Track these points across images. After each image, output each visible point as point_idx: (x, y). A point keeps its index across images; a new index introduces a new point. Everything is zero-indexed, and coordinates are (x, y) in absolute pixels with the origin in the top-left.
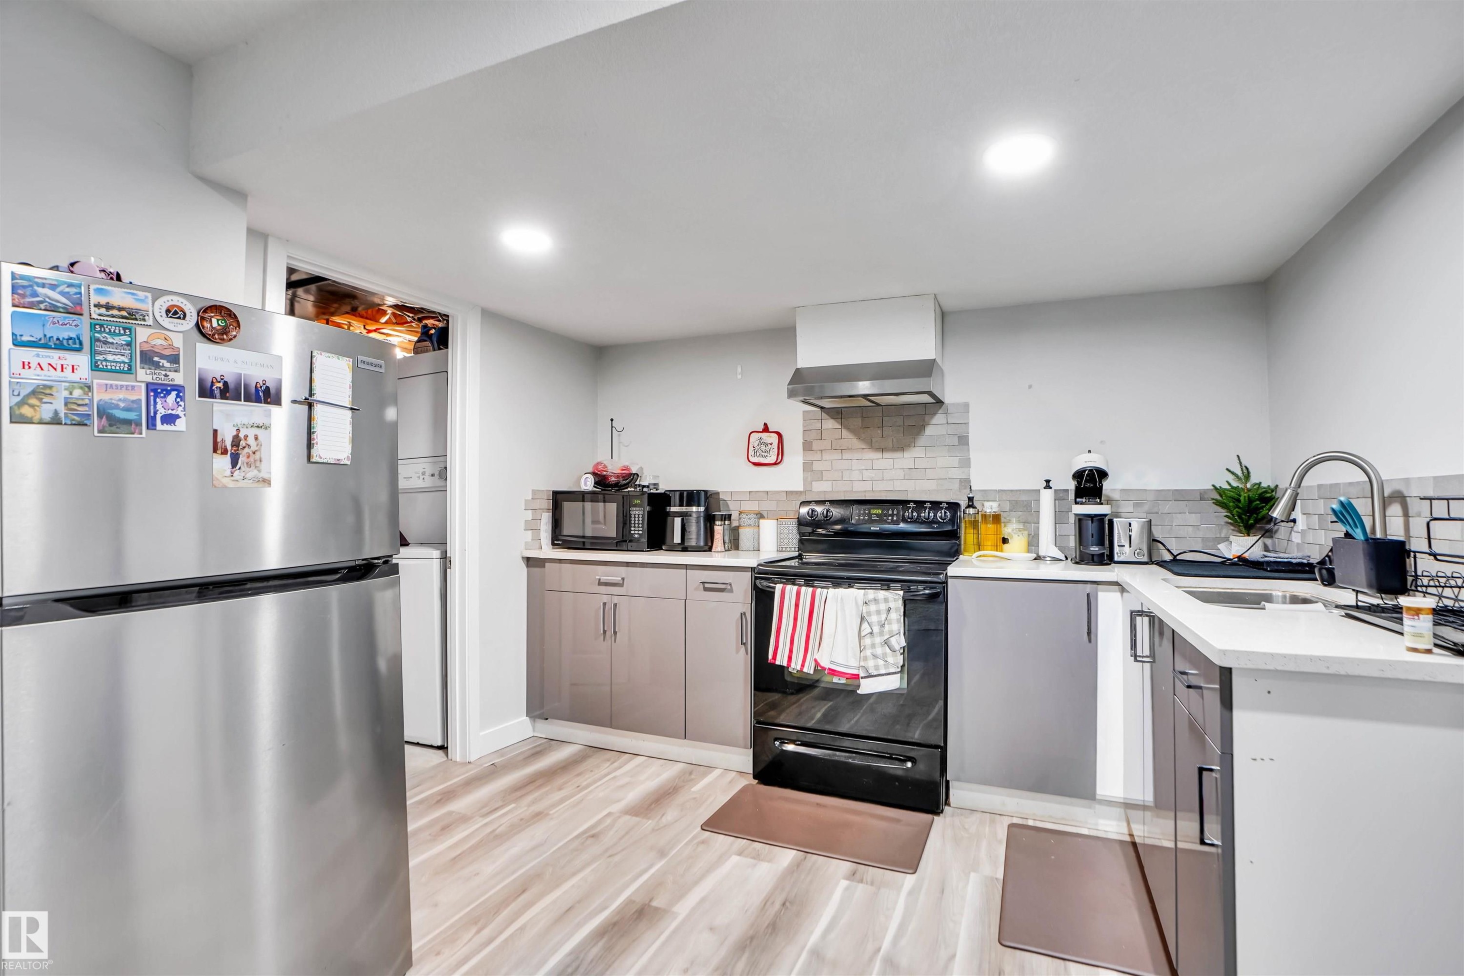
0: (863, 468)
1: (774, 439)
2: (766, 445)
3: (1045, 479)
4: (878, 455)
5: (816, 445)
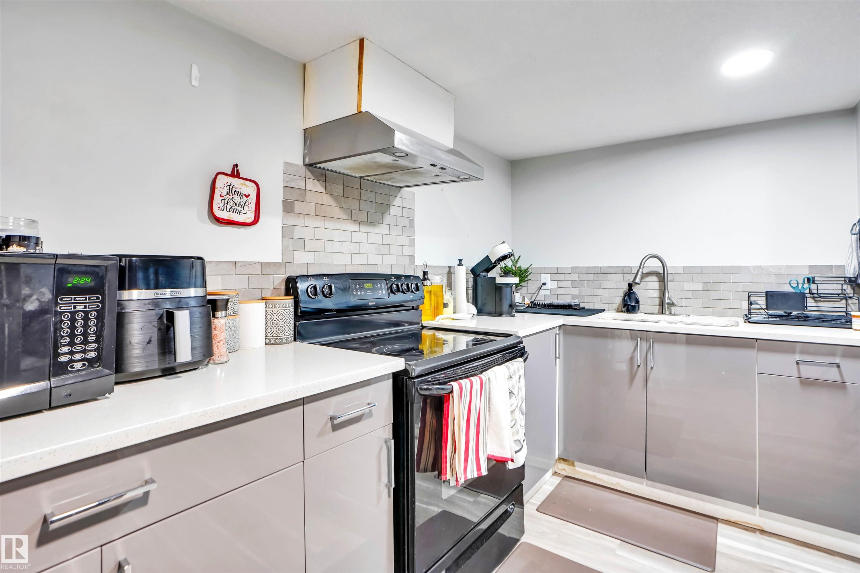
1: (250, 189)
3: (458, 259)
5: (298, 207)
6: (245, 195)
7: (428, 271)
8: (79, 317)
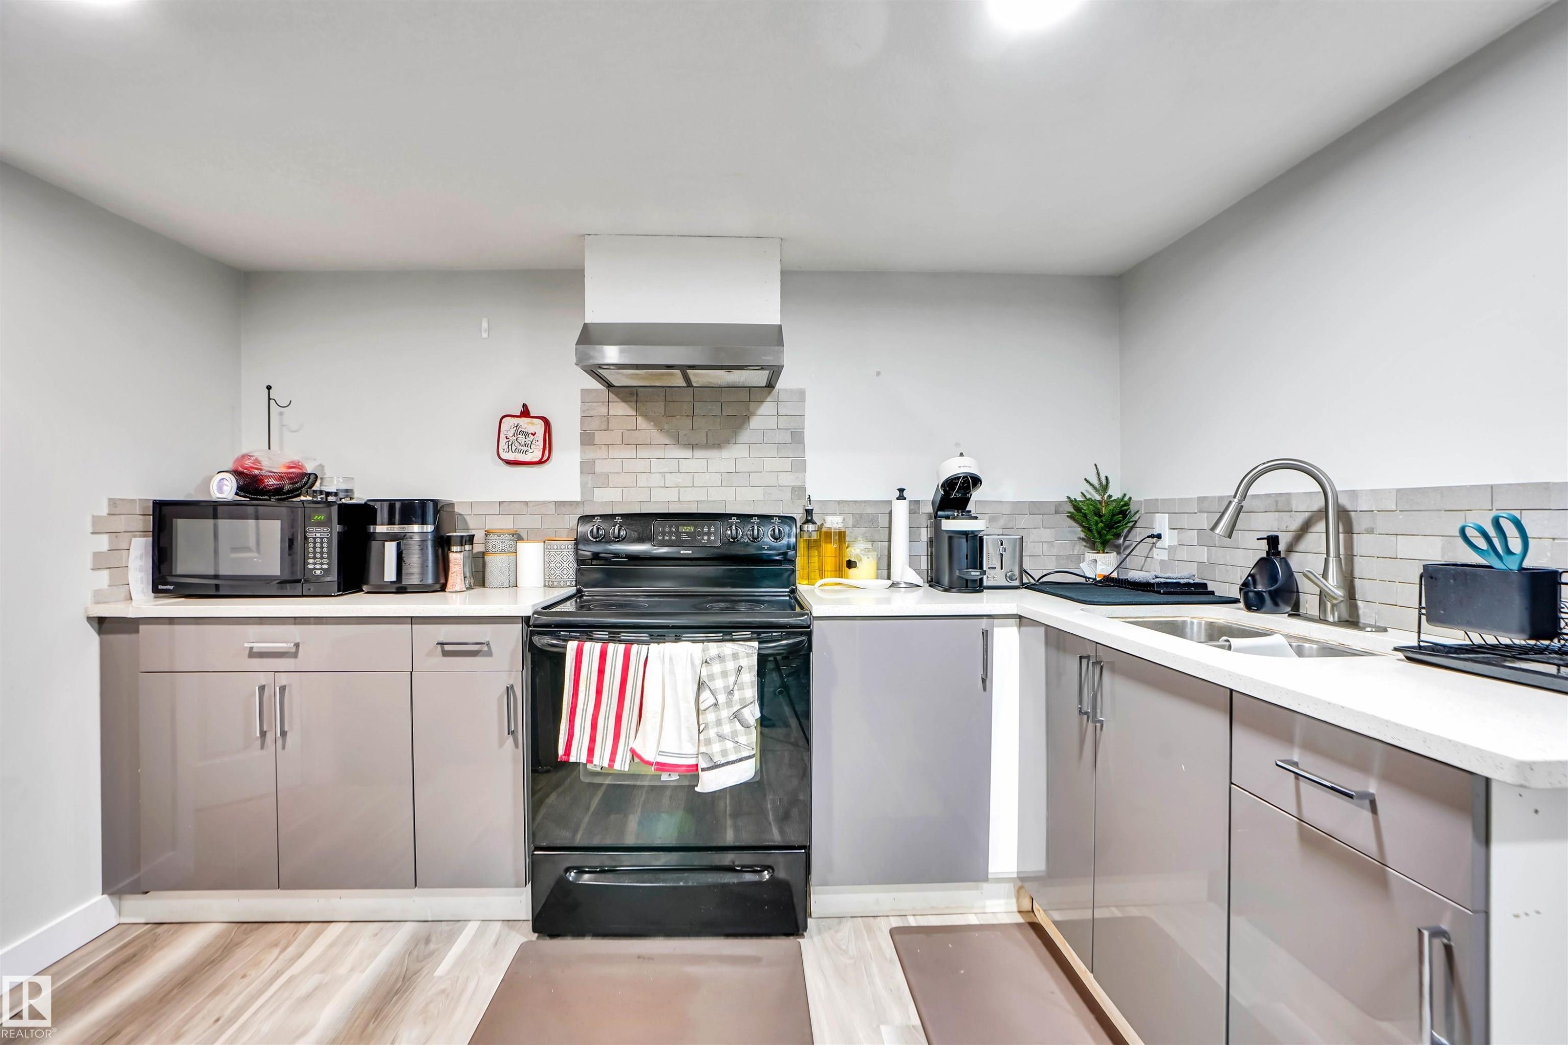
0: (666, 470)
1: (539, 427)
2: (526, 434)
3: (898, 488)
4: (688, 453)
5: (599, 437)
6: (532, 434)
7: (812, 510)
8: (318, 540)
